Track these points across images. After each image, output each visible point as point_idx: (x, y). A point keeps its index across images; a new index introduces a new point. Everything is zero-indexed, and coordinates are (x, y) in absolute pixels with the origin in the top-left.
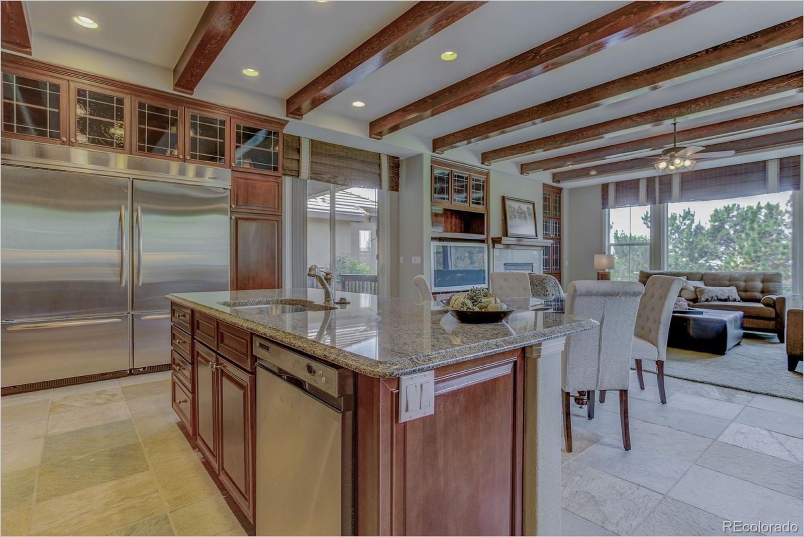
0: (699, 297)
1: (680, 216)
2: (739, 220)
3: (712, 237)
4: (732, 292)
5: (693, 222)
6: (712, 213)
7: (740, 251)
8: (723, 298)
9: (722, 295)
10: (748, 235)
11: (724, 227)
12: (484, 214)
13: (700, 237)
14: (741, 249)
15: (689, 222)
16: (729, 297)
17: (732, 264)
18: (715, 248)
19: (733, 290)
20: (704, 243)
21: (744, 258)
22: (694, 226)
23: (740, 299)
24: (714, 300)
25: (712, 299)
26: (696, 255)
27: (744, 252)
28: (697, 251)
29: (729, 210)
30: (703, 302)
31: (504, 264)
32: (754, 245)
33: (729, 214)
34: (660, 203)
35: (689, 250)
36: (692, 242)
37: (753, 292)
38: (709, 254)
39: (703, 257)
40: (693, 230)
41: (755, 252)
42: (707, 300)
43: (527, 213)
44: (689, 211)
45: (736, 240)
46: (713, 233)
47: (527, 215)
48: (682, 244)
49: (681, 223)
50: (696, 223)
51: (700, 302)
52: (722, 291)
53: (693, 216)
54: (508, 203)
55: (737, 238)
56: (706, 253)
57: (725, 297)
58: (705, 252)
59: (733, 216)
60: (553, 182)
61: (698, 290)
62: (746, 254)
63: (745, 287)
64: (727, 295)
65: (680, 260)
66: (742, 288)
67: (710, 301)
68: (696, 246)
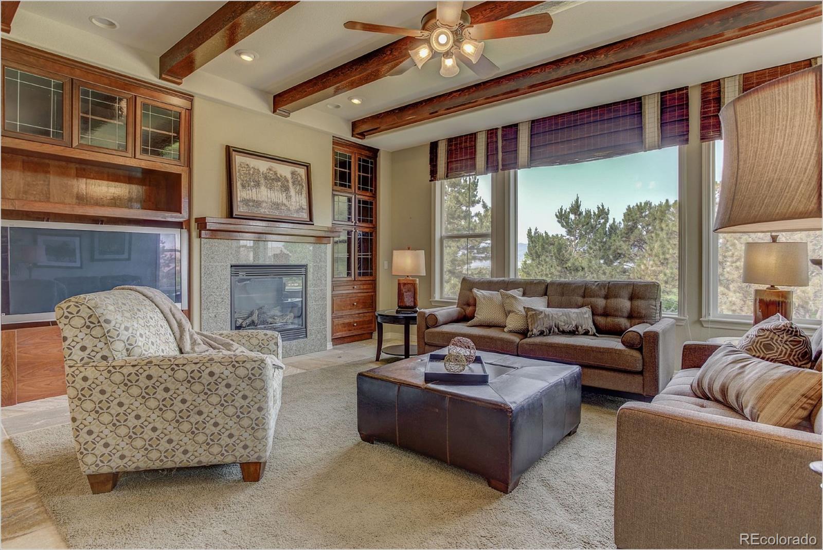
0: (530, 328)
1: (594, 213)
2: (651, 220)
3: (626, 237)
4: (582, 316)
5: (607, 221)
6: (625, 211)
7: (650, 252)
8: (566, 328)
9: (566, 323)
10: (657, 235)
11: (637, 227)
12: (180, 175)
13: (614, 237)
14: (651, 250)
15: (603, 220)
16: (577, 327)
17: (643, 267)
18: (628, 249)
19: (585, 313)
20: (618, 244)
21: (654, 261)
22: (608, 226)
23: (595, 331)
24: (554, 334)
25: (550, 332)
26: (611, 257)
27: (654, 253)
28: (611, 252)
29: (642, 209)
30: (535, 336)
31: (231, 266)
32: (663, 246)
33: (642, 213)
34: (503, 170)
35: (602, 251)
36: (605, 243)
37: (616, 316)
38: (622, 256)
39: (617, 259)
40: (607, 229)
41: (664, 253)
42: (542, 333)
43: (290, 181)
44: (603, 209)
45: (647, 241)
46: (627, 234)
47: (290, 184)
48: (595, 245)
49: (596, 221)
50: (611, 221)
51: (530, 337)
52: (568, 315)
53: (607, 214)
54: (238, 159)
55: (649, 239)
56: (620, 255)
57: (571, 328)
58: (619, 253)
59: (646, 216)
60: (353, 136)
61: (530, 313)
62: (656, 256)
63: (605, 308)
64: (574, 324)
65: (593, 262)
66: (600, 310)
67: (546, 335)
68: (610, 247)
